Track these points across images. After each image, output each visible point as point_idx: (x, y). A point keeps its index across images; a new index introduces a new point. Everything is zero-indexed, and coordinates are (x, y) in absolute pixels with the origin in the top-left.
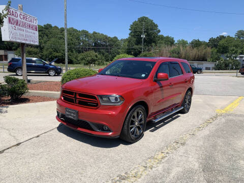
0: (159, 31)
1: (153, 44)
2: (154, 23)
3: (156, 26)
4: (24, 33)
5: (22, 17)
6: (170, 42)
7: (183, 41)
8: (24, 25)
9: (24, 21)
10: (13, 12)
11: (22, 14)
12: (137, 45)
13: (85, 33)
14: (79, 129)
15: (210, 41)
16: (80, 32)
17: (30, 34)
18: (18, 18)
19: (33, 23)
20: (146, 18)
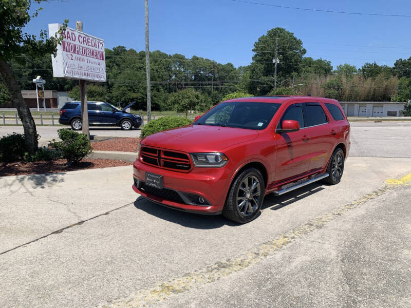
0: (304, 52)
1: (294, 74)
2: (295, 39)
3: (299, 43)
4: (84, 64)
5: (81, 40)
6: (324, 68)
7: (347, 66)
8: (85, 52)
9: (85, 46)
10: (68, 33)
11: (82, 36)
12: (267, 76)
13: (180, 59)
14: (165, 202)
15: (396, 64)
16: (170, 57)
17: (94, 65)
18: (77, 42)
19: (97, 49)
20: (282, 30)
